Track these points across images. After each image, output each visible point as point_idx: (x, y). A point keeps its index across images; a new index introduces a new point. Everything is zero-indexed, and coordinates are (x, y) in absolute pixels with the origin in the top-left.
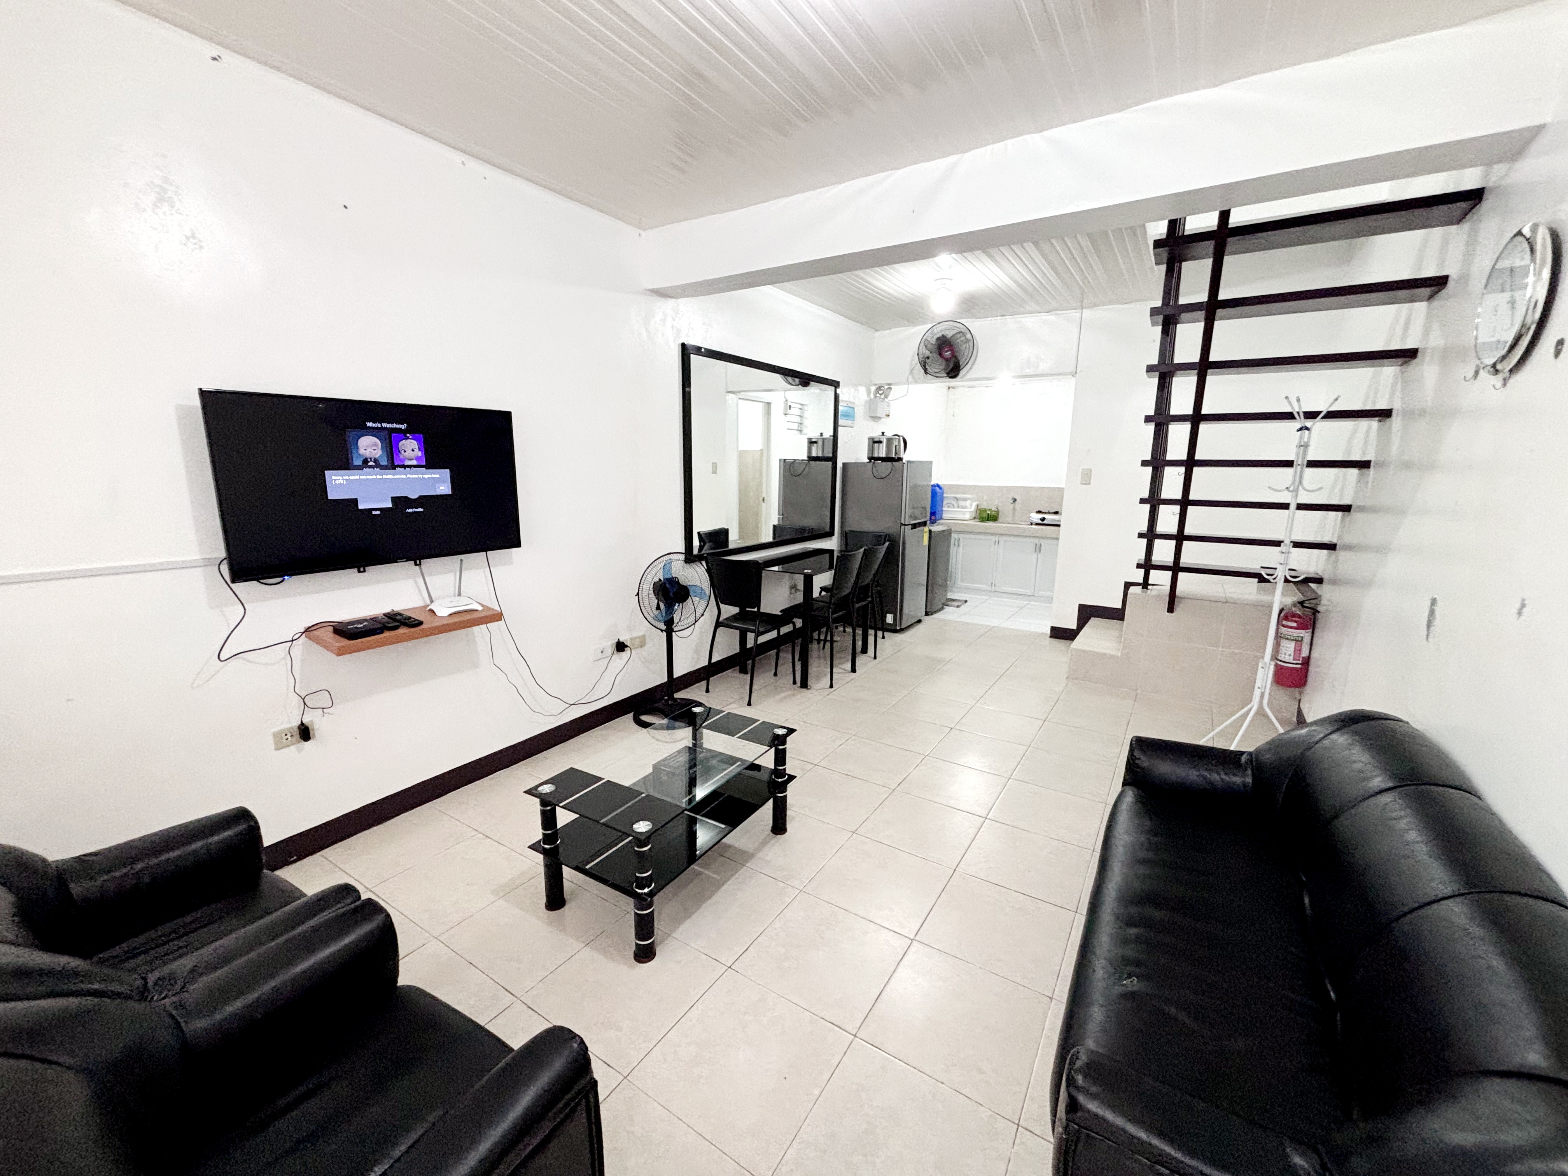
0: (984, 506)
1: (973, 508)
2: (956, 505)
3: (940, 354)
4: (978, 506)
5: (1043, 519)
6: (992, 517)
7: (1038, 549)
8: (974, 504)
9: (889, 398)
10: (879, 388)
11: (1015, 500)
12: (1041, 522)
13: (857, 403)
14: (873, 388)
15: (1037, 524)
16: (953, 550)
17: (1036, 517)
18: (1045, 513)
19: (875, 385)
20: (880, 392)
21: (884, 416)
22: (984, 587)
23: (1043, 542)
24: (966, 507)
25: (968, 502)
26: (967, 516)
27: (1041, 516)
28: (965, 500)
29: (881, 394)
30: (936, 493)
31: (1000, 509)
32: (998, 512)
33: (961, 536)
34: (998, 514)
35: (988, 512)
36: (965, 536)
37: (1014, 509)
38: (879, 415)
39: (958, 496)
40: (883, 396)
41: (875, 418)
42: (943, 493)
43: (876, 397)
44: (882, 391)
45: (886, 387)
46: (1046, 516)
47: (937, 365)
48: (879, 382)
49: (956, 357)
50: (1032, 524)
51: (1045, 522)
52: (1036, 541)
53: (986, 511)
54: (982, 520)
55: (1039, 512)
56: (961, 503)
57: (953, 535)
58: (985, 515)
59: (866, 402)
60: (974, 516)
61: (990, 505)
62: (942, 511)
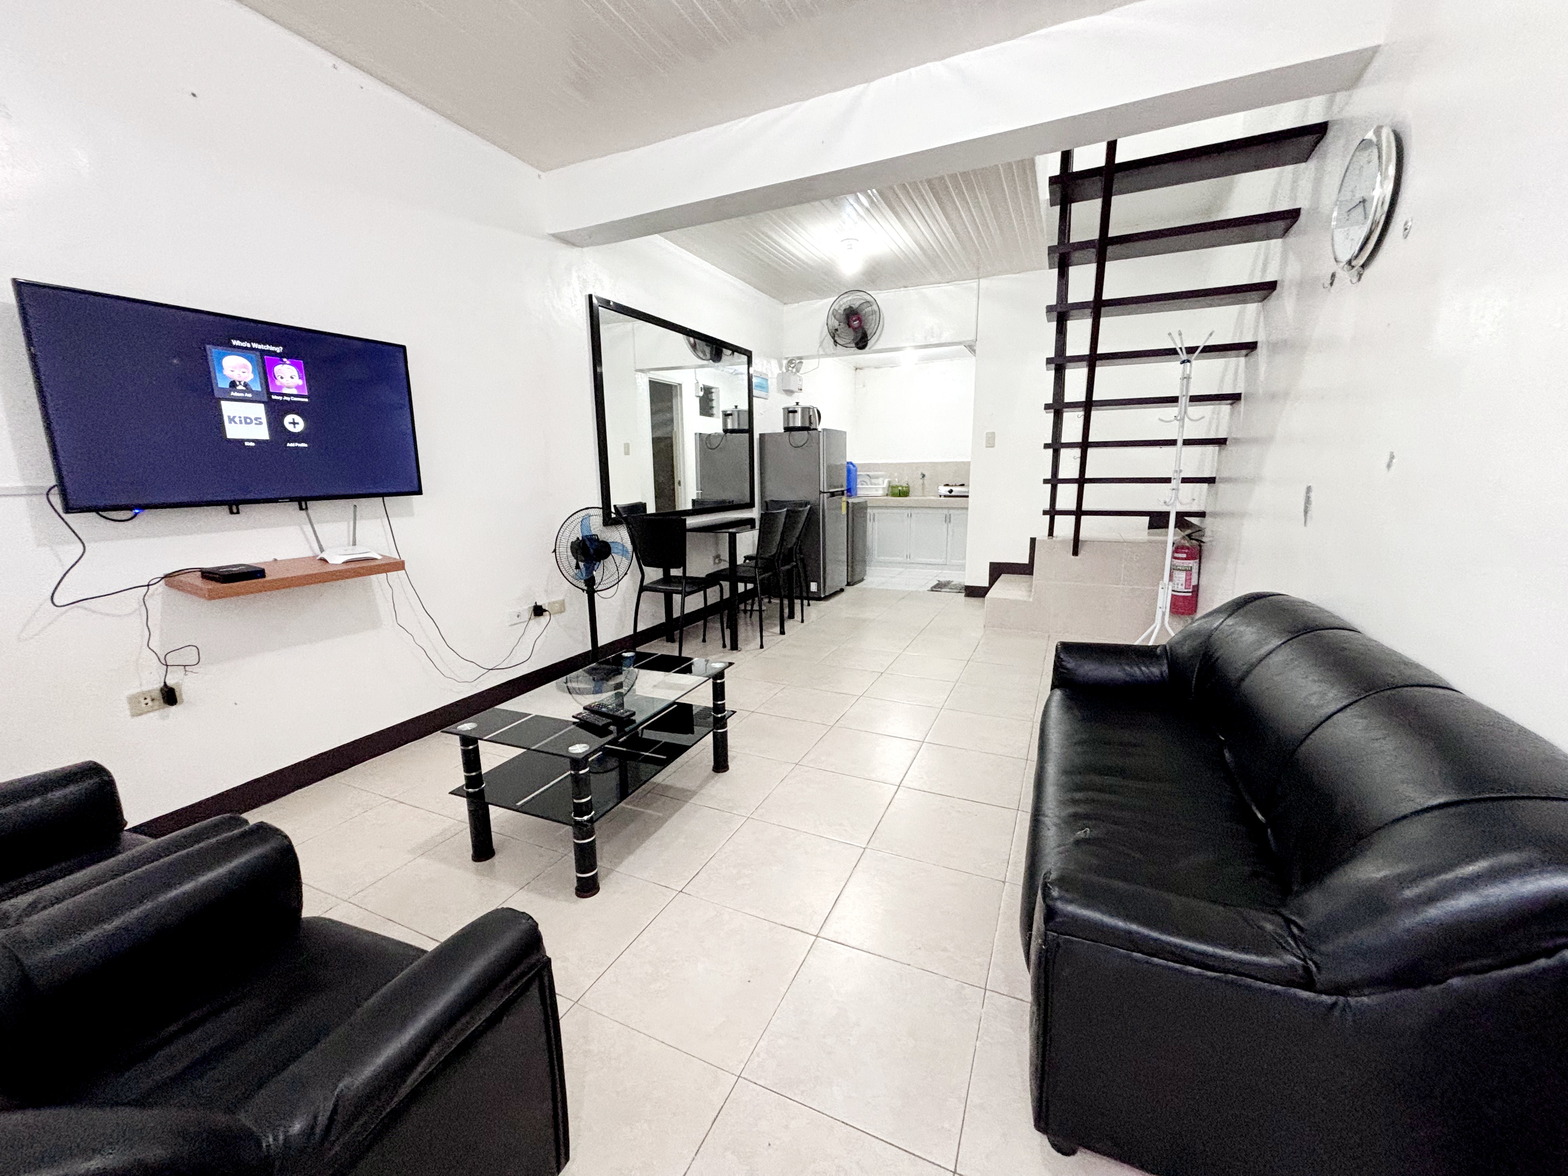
0: (896, 482)
1: (886, 485)
2: (868, 482)
3: (849, 326)
4: (889, 482)
5: (951, 491)
6: (904, 493)
7: (948, 519)
8: (886, 481)
9: (801, 372)
10: (790, 362)
11: (924, 476)
12: (949, 494)
13: (770, 376)
14: (785, 362)
15: (945, 496)
16: (869, 524)
17: (944, 490)
18: (952, 486)
19: (786, 358)
20: (792, 366)
21: (797, 390)
22: (899, 559)
23: (951, 511)
24: (879, 484)
25: (880, 480)
26: (880, 492)
27: (948, 488)
28: (877, 477)
29: (793, 368)
30: (851, 471)
31: (911, 485)
32: (908, 487)
33: (875, 511)
34: (909, 490)
35: (900, 488)
36: (880, 511)
37: (923, 484)
38: (792, 388)
39: (870, 473)
40: (794, 370)
41: (790, 392)
42: (856, 471)
43: (787, 370)
44: (794, 364)
45: (798, 361)
46: (953, 488)
47: (848, 336)
48: (791, 355)
49: (863, 329)
50: (940, 496)
51: (953, 494)
52: (946, 512)
53: (897, 487)
54: (894, 495)
55: (947, 485)
56: (873, 481)
57: (869, 511)
58: (897, 491)
59: (779, 375)
60: (886, 492)
61: (901, 481)
62: (856, 488)
